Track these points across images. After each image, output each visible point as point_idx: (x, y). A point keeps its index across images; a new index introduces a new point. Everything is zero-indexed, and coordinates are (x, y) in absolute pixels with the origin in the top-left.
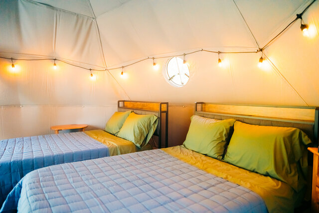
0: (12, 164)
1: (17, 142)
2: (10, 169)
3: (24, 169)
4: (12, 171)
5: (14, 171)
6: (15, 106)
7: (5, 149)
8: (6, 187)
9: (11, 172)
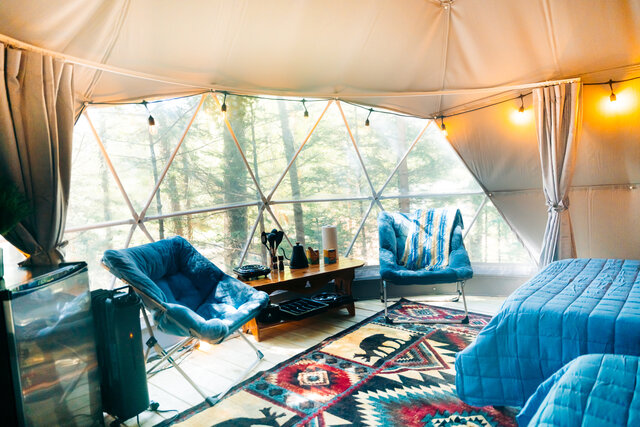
0: (565, 319)
1: (606, 267)
2: (560, 329)
3: (590, 336)
4: (564, 335)
5: (569, 337)
6: (616, 188)
7: (571, 281)
8: (550, 363)
9: (561, 335)
